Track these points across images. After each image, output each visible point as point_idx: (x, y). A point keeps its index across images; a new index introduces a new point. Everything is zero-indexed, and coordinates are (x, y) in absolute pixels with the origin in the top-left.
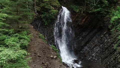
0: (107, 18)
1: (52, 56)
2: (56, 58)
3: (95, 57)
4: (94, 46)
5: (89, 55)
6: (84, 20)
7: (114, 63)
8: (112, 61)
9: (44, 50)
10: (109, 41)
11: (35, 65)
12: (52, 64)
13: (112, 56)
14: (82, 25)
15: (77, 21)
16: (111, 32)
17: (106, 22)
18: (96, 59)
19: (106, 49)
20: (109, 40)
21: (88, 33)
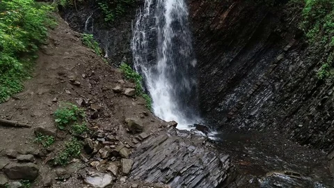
0: (292, 6)
1: (118, 88)
2: (131, 94)
3: (261, 119)
4: (256, 90)
5: (241, 115)
6: (225, 16)
7: (319, 119)
8: (312, 117)
9: (93, 74)
10: (300, 67)
11: (55, 99)
12: (116, 107)
13: (310, 102)
14: (219, 30)
15: (204, 19)
16: (308, 38)
17: (290, 16)
18: (263, 125)
19: (292, 91)
20: (301, 62)
21: (239, 55)
